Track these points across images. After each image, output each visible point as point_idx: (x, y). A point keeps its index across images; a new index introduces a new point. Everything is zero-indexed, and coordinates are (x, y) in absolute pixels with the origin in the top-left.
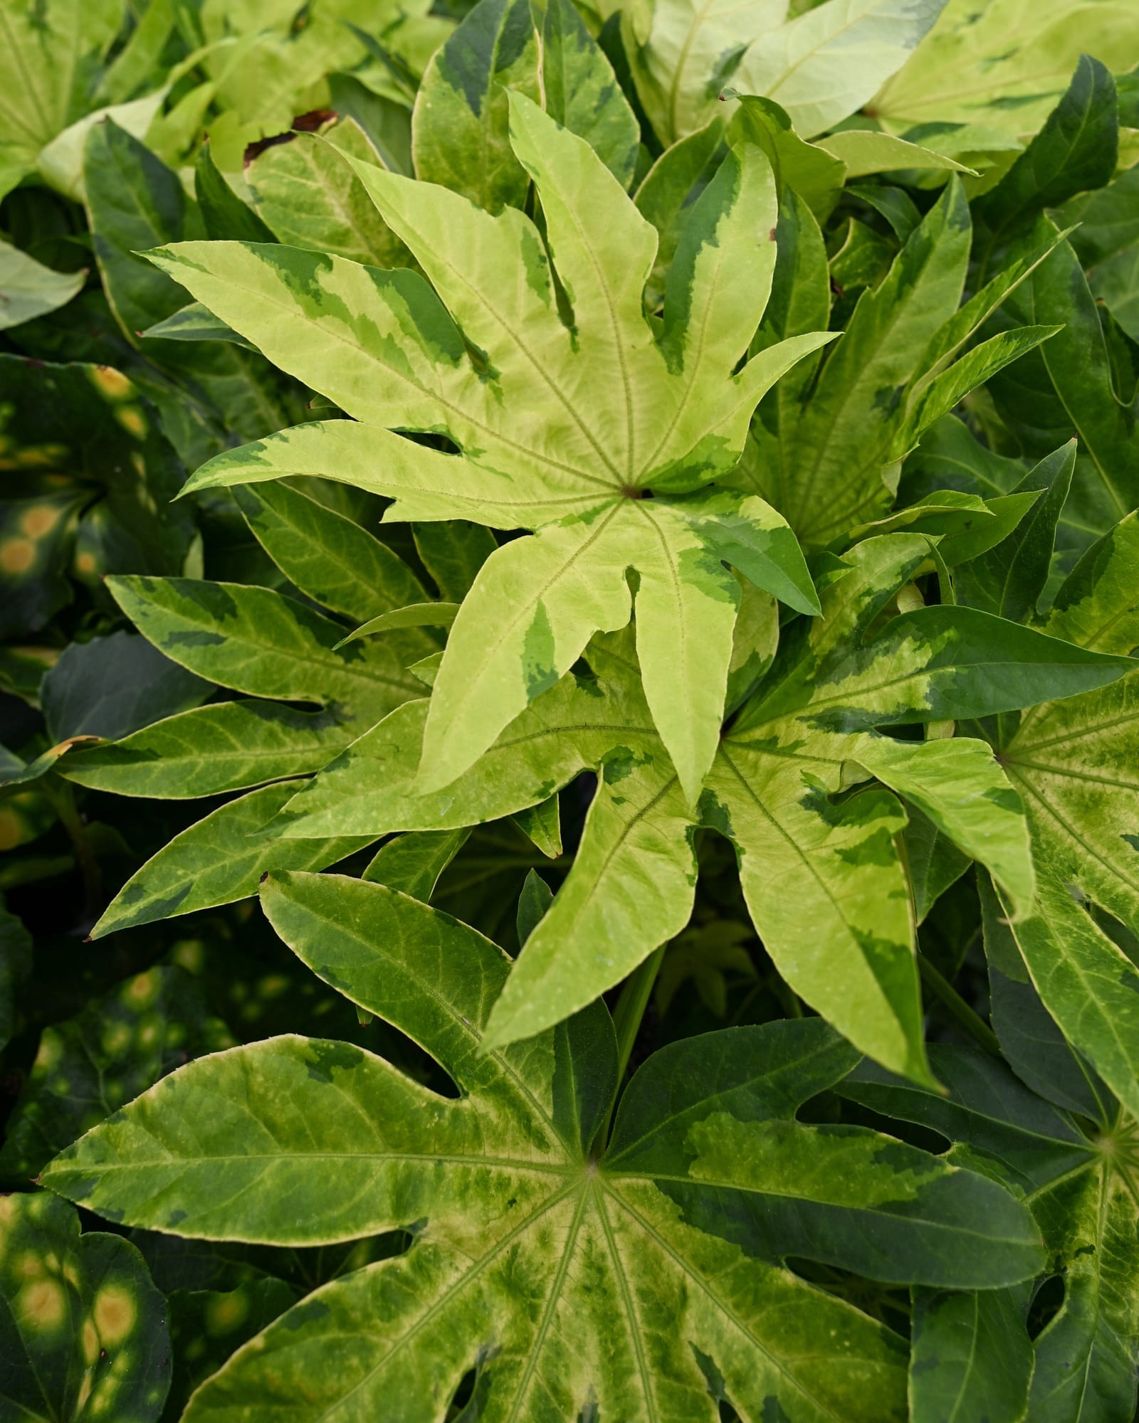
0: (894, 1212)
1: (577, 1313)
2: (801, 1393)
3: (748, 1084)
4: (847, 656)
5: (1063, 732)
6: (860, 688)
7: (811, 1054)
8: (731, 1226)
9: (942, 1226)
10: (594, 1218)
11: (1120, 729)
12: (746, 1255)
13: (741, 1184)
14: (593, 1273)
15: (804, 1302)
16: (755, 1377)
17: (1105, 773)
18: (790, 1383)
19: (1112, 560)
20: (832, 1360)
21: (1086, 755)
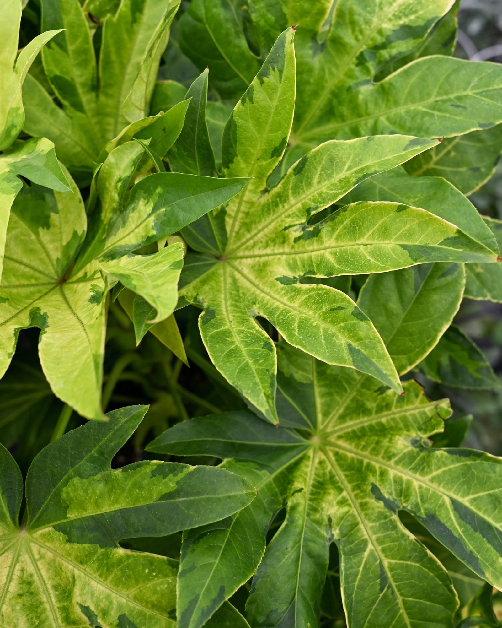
0: (168, 499)
1: (13, 610)
2: (138, 607)
3: (86, 458)
4: (117, 219)
5: (248, 236)
6: (125, 234)
7: (112, 432)
8: (91, 536)
9: (192, 498)
10: (25, 557)
11: (271, 227)
12: (102, 547)
13: (92, 512)
14: (25, 586)
15: (131, 561)
16: (112, 608)
17: (269, 251)
18: (132, 604)
19: (237, 131)
20: (149, 585)
21: (260, 245)
